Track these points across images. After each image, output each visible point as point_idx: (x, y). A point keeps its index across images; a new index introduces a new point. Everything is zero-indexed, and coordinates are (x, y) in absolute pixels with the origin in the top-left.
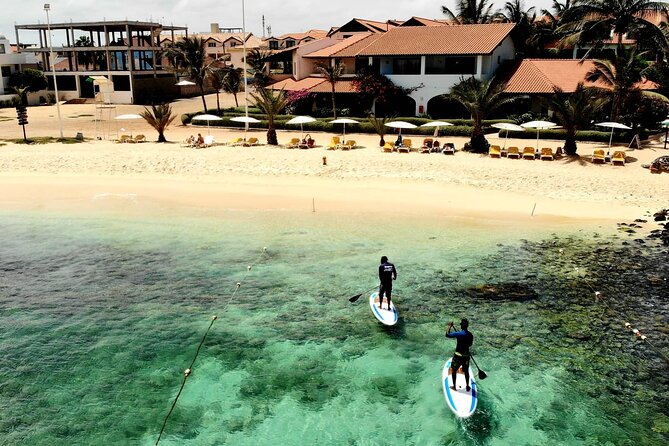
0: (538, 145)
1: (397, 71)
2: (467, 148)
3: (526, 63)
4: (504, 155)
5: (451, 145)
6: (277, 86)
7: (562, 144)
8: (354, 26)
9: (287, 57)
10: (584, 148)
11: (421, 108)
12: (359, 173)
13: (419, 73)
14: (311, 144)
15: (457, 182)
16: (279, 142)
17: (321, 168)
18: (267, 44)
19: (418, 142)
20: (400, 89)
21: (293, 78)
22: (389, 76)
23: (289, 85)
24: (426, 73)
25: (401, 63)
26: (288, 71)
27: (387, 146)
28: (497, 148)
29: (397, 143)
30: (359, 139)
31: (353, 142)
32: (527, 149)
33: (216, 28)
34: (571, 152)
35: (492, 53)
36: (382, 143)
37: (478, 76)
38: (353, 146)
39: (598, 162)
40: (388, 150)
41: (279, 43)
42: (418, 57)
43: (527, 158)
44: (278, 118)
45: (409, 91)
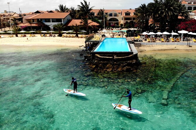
0: (71, 35)
1: (46, 22)
2: (58, 36)
3: (73, 20)
4: (65, 37)
5: (55, 35)
6: (19, 25)
7: (75, 35)
8: (38, 12)
9: (22, 19)
10: (79, 35)
11: (52, 29)
12: (35, 41)
13: (50, 22)
14: (25, 36)
15: (54, 41)
16: (18, 36)
17: (27, 40)
18: (19, 16)
19: (48, 35)
20: (47, 25)
21: (23, 23)
22: (44, 23)
23: (22, 25)
24: (52, 22)
25: (47, 20)
26: (22, 22)
27: (42, 36)
28: (64, 36)
29: (44, 35)
30: (36, 35)
31: (35, 35)
32: (69, 36)
33: (6, 12)
34: (77, 36)
35: (64, 18)
36: (41, 35)
37: (62, 23)
38: (35, 36)
39: (81, 38)
40: (42, 37)
41: (22, 15)
42: (50, 19)
43: (69, 37)
44: (18, 32)
45: (49, 26)
